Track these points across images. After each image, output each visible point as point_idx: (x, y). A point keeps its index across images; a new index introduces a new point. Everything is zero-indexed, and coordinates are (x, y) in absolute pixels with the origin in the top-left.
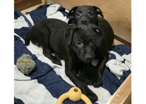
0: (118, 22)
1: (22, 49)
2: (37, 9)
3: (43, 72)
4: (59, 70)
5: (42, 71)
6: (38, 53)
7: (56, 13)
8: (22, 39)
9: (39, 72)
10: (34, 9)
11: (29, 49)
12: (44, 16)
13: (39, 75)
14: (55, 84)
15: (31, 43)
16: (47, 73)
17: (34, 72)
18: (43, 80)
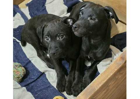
5: (32, 77)
8: (18, 41)
11: (24, 51)
14: (44, 91)
16: (38, 78)
17: (25, 79)
18: (32, 86)
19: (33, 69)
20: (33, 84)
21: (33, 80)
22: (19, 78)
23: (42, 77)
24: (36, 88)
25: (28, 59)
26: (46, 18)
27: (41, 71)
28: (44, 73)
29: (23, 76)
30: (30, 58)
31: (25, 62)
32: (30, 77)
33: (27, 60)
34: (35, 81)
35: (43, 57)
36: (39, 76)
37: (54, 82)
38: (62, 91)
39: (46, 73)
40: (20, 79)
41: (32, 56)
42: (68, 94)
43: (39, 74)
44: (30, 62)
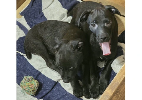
5: (47, 88)
7: (52, 2)
9: (44, 90)
12: (40, 12)
14: (62, 99)
16: (53, 88)
17: (39, 91)
18: (49, 97)
19: (45, 80)
20: (49, 94)
21: (48, 91)
22: (33, 91)
23: (56, 86)
24: (53, 98)
25: (38, 71)
26: (48, 25)
27: (55, 81)
28: (57, 82)
29: (37, 88)
30: (39, 69)
31: (35, 74)
33: (36, 72)
34: (50, 91)
35: (53, 66)
36: (53, 86)
37: (70, 89)
38: (80, 97)
39: (60, 82)
40: (35, 91)
41: (41, 67)
42: (87, 98)
43: (53, 84)
44: (40, 73)
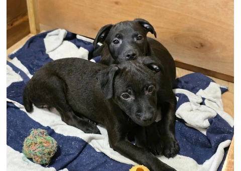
0: (175, 39)
1: (23, 121)
2: (27, 46)
3: (73, 154)
4: (99, 144)
5: (71, 152)
6: (54, 122)
7: (61, 44)
8: (17, 104)
9: (65, 156)
10: (21, 47)
11: (34, 119)
12: (43, 54)
13: (67, 159)
15: (35, 107)
16: (80, 153)
17: (57, 158)
22: (49, 154)
23: (86, 150)
28: (87, 143)
29: (56, 150)
32: (66, 153)
36: (81, 148)
39: (90, 144)
40: (51, 156)
